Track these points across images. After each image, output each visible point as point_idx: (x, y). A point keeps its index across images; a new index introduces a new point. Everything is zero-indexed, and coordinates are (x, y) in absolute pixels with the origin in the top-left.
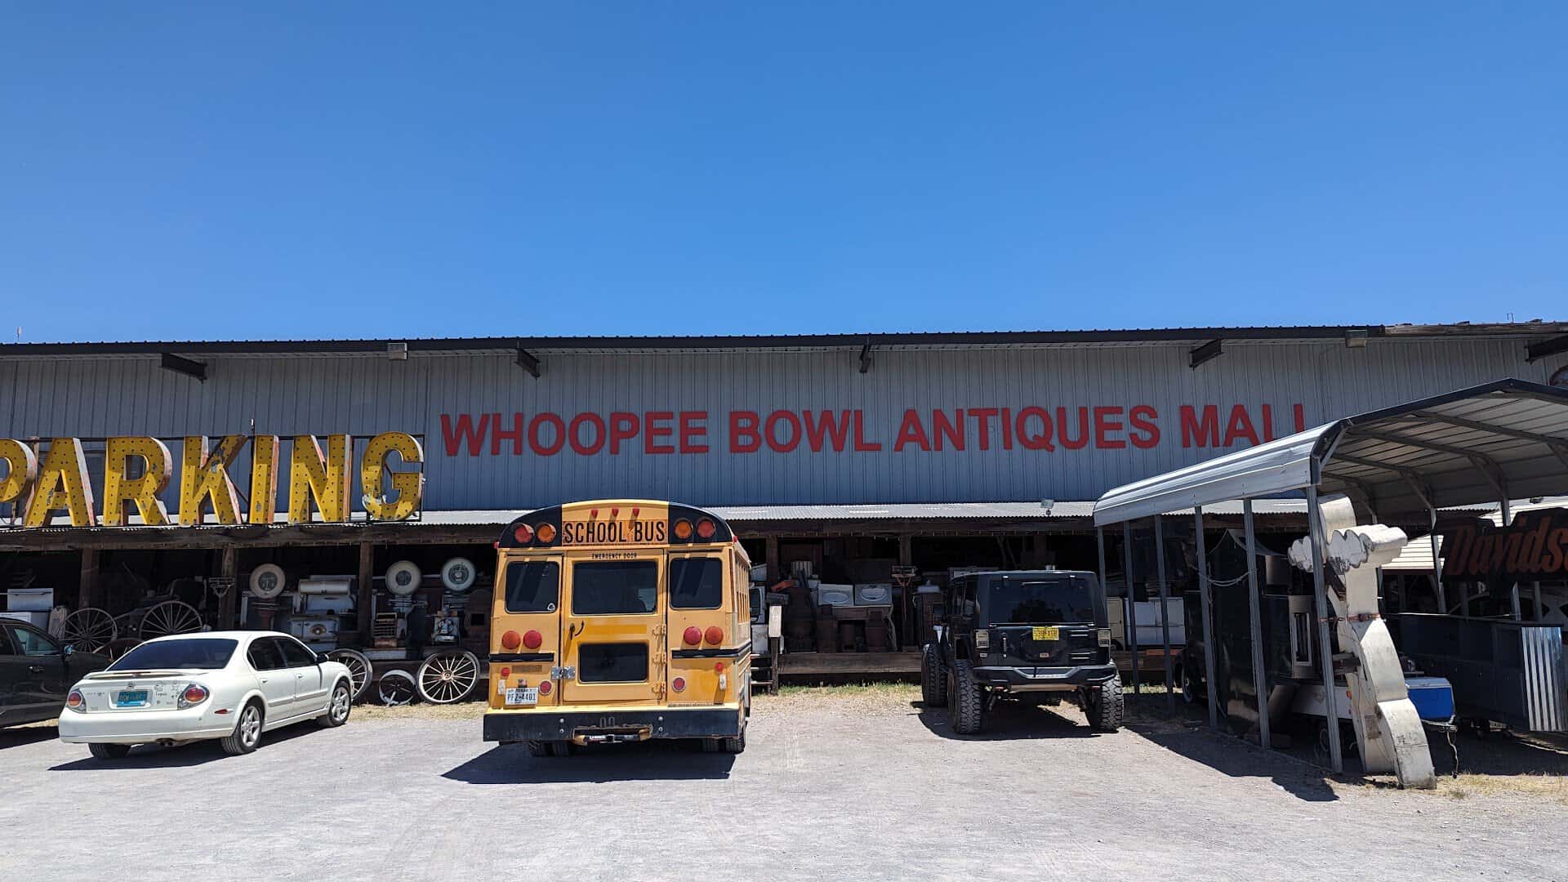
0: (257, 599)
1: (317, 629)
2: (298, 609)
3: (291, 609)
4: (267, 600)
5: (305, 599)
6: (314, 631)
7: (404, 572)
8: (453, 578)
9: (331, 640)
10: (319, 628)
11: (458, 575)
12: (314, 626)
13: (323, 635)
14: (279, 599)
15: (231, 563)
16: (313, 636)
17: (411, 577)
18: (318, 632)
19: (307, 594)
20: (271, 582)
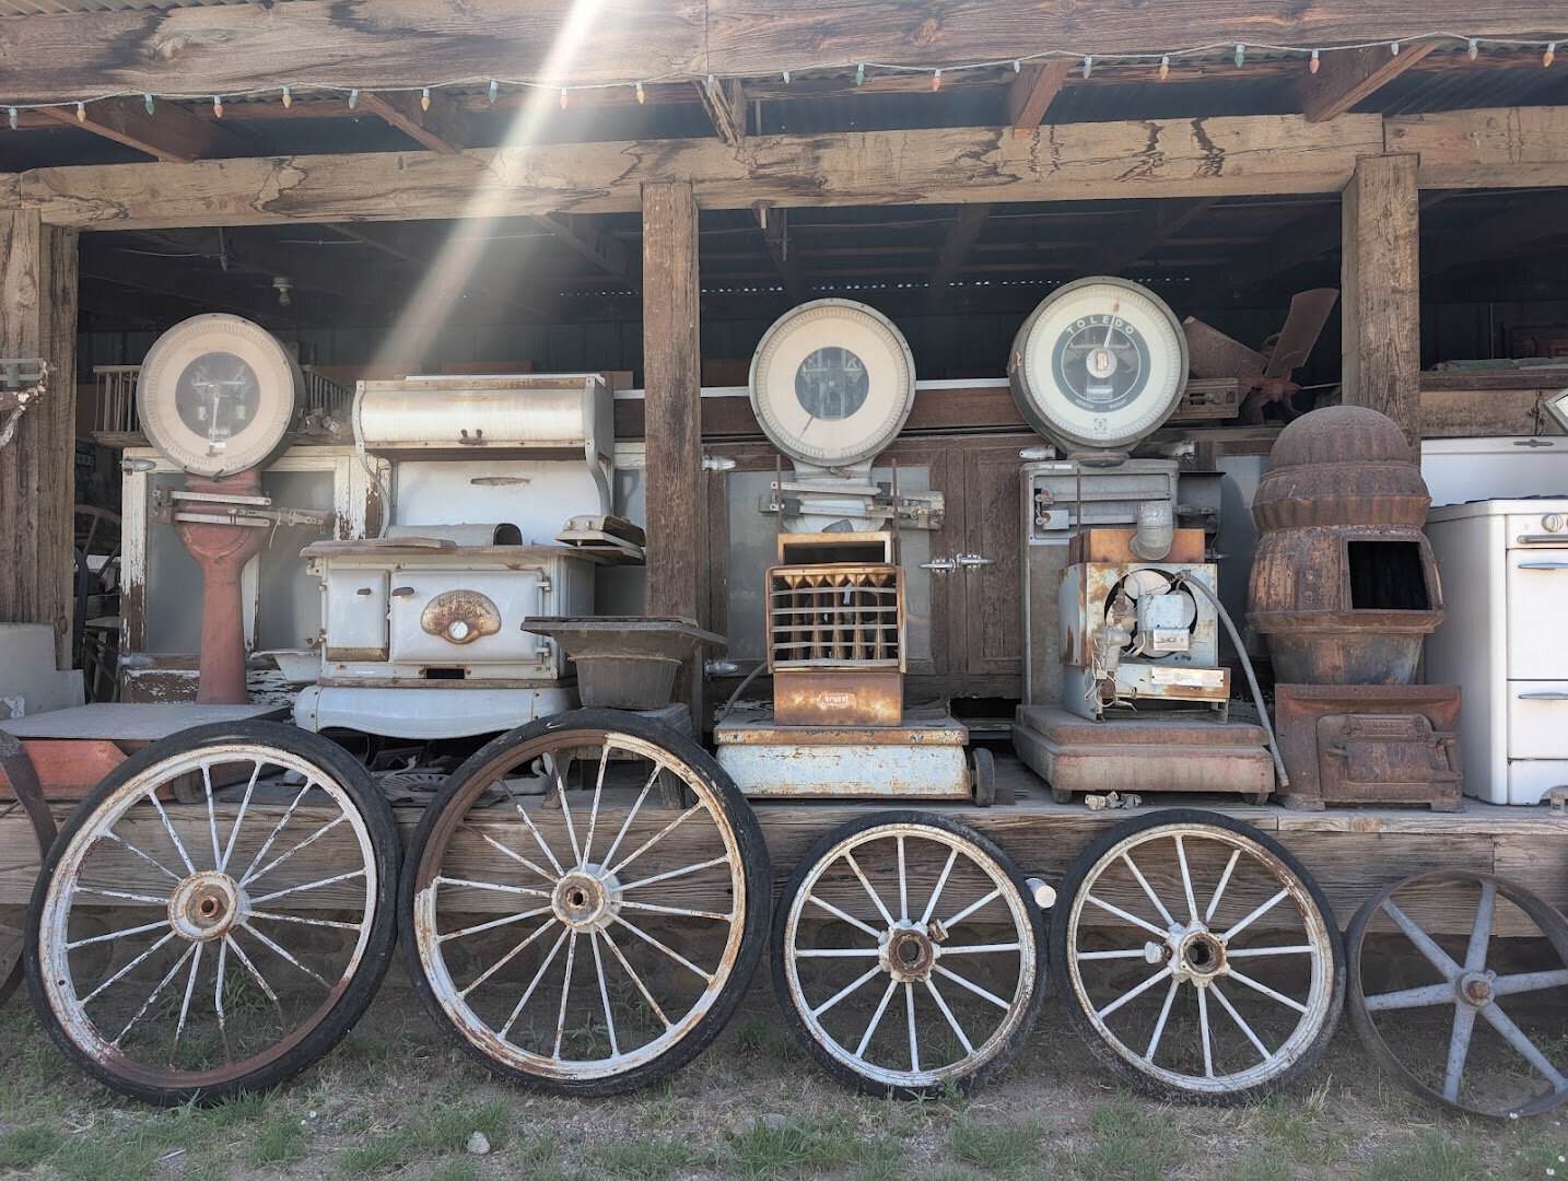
0: (184, 479)
1: (457, 617)
2: (358, 528)
3: (330, 525)
4: (219, 480)
5: (385, 483)
6: (440, 628)
7: (833, 355)
8: (1074, 378)
9: (527, 673)
10: (462, 611)
11: (1101, 364)
12: (440, 601)
13: (486, 646)
14: (269, 476)
15: (32, 296)
16: (440, 651)
17: (864, 377)
18: (460, 630)
19: (395, 455)
20: (231, 400)
